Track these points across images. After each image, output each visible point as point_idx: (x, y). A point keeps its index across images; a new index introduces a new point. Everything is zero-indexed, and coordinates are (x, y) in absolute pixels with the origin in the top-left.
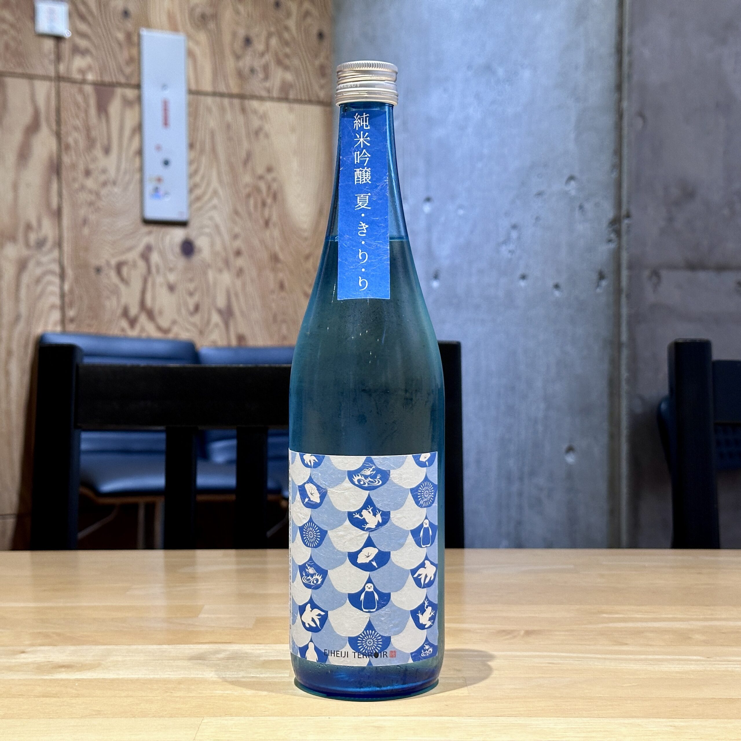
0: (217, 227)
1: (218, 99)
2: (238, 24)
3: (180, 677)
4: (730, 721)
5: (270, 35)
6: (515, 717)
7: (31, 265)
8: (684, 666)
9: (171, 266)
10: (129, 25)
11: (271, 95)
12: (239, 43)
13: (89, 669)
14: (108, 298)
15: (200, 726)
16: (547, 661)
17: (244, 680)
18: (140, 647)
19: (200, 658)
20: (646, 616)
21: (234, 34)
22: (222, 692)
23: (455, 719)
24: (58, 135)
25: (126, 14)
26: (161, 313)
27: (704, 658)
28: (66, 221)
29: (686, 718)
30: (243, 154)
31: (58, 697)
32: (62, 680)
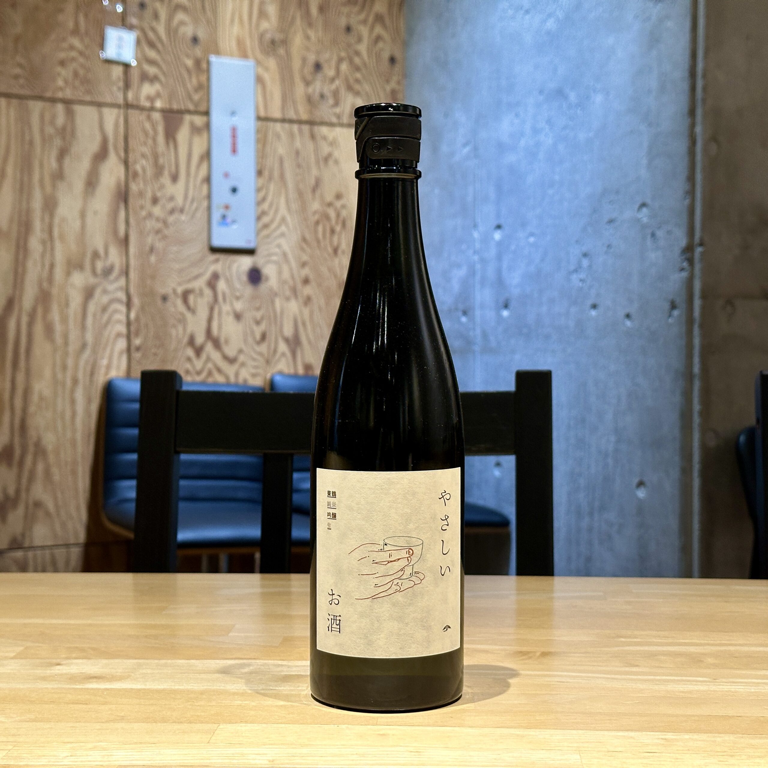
0: (285, 255)
1: (287, 126)
2: (307, 49)
3: (202, 688)
4: (720, 735)
5: (340, 60)
6: (515, 728)
7: (98, 292)
8: (690, 686)
9: (238, 294)
10: (198, 52)
11: (341, 121)
12: (309, 68)
13: (119, 680)
14: (174, 326)
15: (215, 731)
16: (557, 680)
17: (263, 692)
18: (169, 661)
19: (225, 671)
20: (662, 641)
21: (304, 60)
22: (240, 702)
23: (457, 729)
24: (126, 163)
25: (195, 40)
26: (227, 342)
27: (709, 680)
28: (132, 250)
29: (679, 732)
30: (313, 182)
31: (87, 704)
32: (92, 689)
